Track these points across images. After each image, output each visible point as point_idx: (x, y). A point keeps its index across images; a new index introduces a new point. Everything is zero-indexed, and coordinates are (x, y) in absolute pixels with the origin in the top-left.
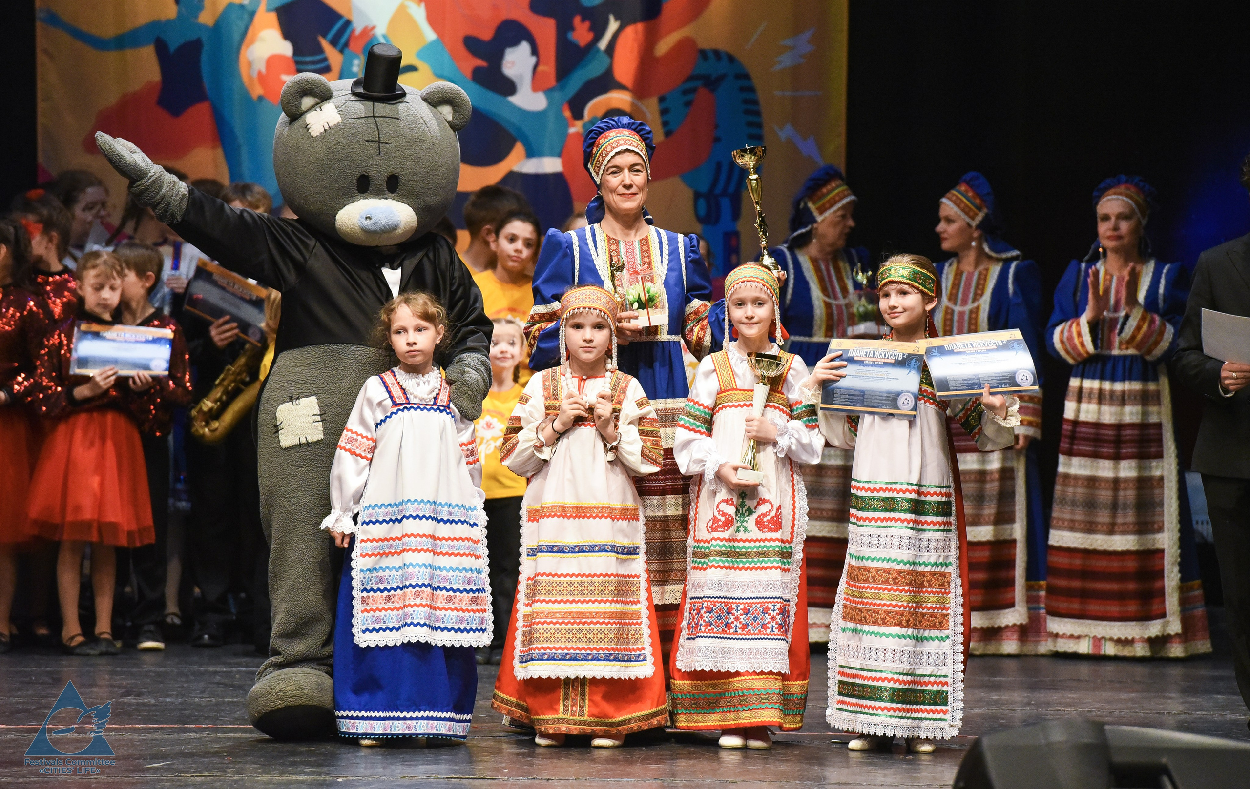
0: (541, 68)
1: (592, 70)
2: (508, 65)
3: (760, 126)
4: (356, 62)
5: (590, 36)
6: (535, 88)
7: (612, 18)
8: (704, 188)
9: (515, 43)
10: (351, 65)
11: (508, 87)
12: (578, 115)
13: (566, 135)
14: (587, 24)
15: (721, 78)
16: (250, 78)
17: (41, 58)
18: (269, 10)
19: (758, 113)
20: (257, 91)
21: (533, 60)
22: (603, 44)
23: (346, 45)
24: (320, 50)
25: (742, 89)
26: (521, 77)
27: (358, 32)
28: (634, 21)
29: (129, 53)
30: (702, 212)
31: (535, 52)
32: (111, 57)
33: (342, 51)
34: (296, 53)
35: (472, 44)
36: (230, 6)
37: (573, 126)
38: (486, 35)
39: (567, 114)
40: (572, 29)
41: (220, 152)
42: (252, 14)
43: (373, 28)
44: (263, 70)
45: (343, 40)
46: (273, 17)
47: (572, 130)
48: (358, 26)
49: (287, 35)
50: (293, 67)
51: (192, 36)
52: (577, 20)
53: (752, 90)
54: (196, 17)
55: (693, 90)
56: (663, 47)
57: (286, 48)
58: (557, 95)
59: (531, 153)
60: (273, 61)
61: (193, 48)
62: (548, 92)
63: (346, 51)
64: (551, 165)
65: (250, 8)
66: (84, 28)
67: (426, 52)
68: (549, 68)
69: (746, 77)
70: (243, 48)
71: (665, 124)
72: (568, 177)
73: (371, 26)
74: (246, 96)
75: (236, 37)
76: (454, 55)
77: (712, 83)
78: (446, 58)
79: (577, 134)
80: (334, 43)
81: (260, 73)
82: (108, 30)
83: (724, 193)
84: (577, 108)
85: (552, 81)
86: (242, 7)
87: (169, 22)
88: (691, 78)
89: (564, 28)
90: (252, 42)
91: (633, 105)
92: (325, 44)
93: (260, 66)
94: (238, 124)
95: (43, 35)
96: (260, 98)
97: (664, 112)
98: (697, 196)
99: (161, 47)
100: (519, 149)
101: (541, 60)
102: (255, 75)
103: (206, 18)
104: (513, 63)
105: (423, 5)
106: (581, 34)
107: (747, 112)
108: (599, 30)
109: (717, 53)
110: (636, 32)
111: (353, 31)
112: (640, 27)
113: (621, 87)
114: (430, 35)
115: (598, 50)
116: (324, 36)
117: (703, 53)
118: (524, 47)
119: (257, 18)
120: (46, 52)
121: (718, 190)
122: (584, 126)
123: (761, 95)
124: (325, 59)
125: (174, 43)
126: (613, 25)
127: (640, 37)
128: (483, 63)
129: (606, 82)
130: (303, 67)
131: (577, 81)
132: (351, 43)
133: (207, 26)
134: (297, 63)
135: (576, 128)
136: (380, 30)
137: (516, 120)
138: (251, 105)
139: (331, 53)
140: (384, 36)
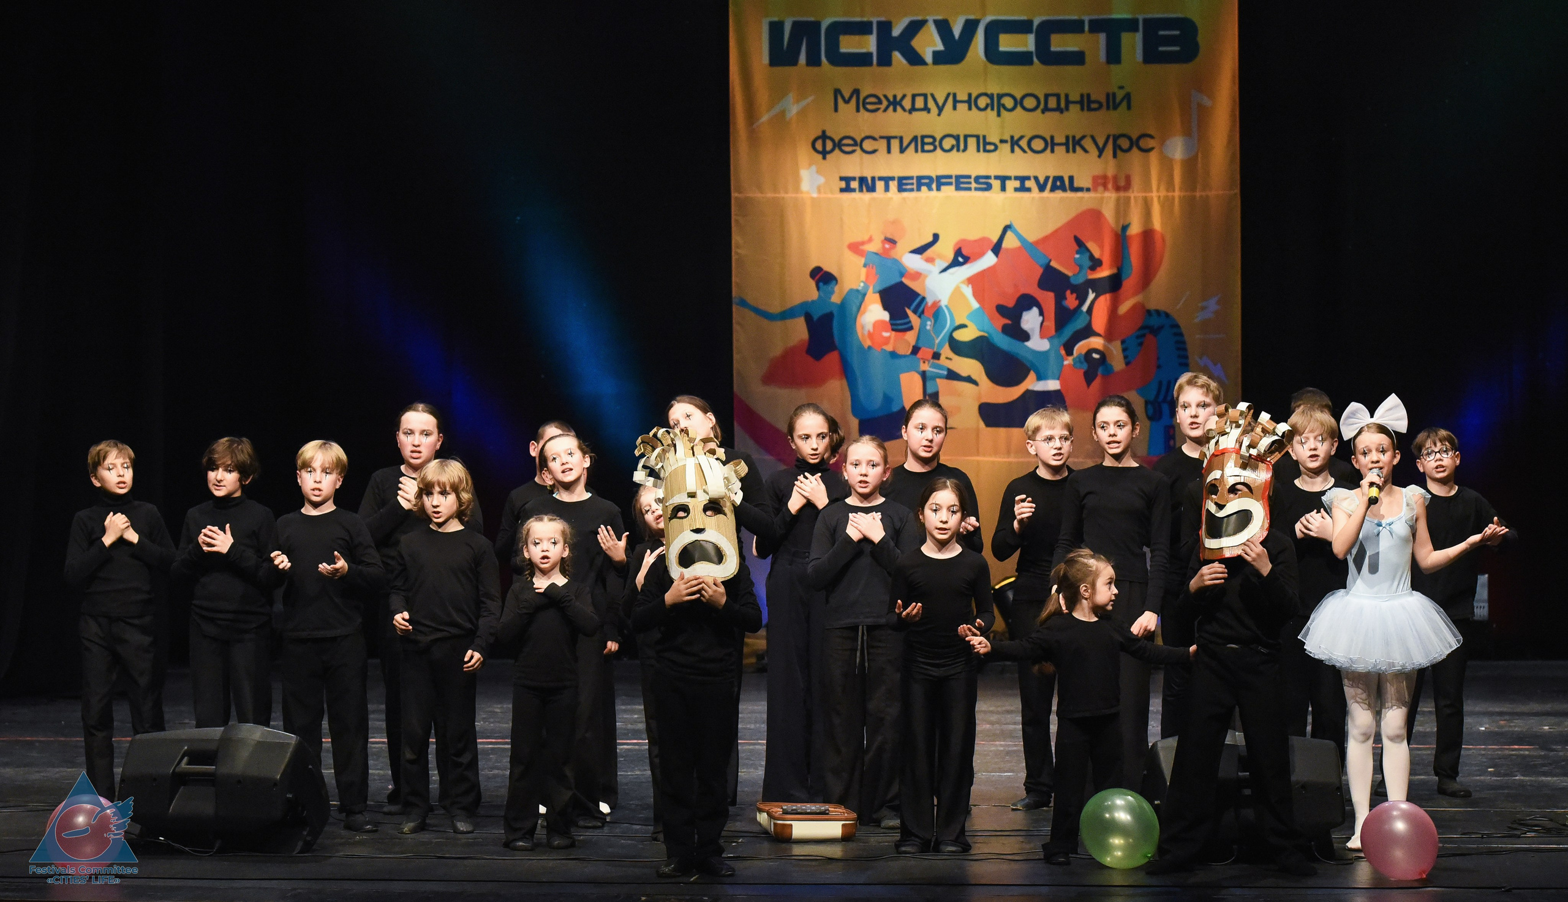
0: (1044, 324)
1: (1079, 324)
2: (1025, 322)
3: (1186, 357)
4: (929, 323)
5: (1077, 302)
6: (1042, 336)
7: (1090, 291)
8: (1152, 397)
9: (1029, 308)
10: (926, 325)
11: (1025, 336)
12: (1069, 353)
13: (1063, 365)
14: (1074, 295)
15: (1161, 328)
16: (863, 335)
17: (736, 327)
18: (874, 293)
19: (1185, 349)
20: (867, 343)
21: (1041, 318)
22: (1085, 308)
23: (923, 312)
24: (907, 316)
25: (1176, 334)
26: (1033, 330)
27: (930, 304)
28: (1104, 293)
29: (789, 322)
30: (1151, 412)
31: (1041, 313)
32: (779, 323)
33: (920, 317)
34: (892, 318)
35: (1001, 310)
36: (851, 290)
37: (1067, 359)
38: (1011, 304)
39: (1063, 352)
40: (1066, 299)
41: (845, 382)
42: (864, 295)
43: (940, 301)
44: (871, 330)
45: (921, 309)
46: (877, 296)
47: (1066, 363)
48: (930, 301)
49: (886, 307)
50: (890, 327)
51: (827, 311)
52: (1068, 292)
53: (1181, 335)
54: (830, 298)
55: (1144, 336)
56: (1124, 308)
57: (885, 316)
58: (1056, 341)
59: (1040, 377)
60: (878, 324)
61: (828, 318)
62: (1050, 339)
63: (922, 316)
64: (1053, 385)
65: (863, 292)
66: (762, 307)
67: (972, 316)
68: (1051, 324)
69: (1177, 326)
70: (859, 315)
71: (1125, 357)
72: (1062, 391)
73: (937, 301)
74: (861, 347)
75: (854, 309)
76: (991, 319)
77: (1155, 331)
78: (986, 319)
79: (1069, 365)
80: (915, 312)
81: (869, 332)
82: (775, 308)
83: (1164, 400)
84: (1069, 348)
85: (1053, 332)
86: (858, 291)
87: (813, 302)
88: (1143, 328)
89: (1060, 298)
90: (864, 312)
91: (1105, 346)
92: (909, 312)
93: (869, 327)
94: (855, 361)
95: (738, 313)
96: (869, 347)
97: (1124, 350)
98: (1147, 403)
99: (808, 318)
100: (1032, 375)
101: (1045, 320)
102: (866, 333)
103: (836, 299)
104: (1028, 321)
105: (970, 286)
106: (1071, 301)
107: (1178, 349)
108: (1082, 299)
109: (1158, 312)
110: (1106, 300)
111: (927, 303)
113: (1098, 335)
114: (975, 305)
115: (1082, 311)
116: (909, 308)
117: (1149, 312)
118: (1035, 310)
119: (866, 298)
120: (739, 323)
121: (1161, 397)
122: (1073, 360)
123: (1187, 338)
124: (910, 322)
125: (815, 317)
126: (1091, 296)
127: (1108, 302)
128: (1008, 322)
129: (1087, 332)
130: (895, 327)
131: (1068, 332)
132: (925, 311)
133: (836, 304)
134: (892, 324)
135: (1068, 361)
136: (944, 303)
137: (1030, 357)
138: (865, 352)
139: (913, 318)
140: (946, 306)
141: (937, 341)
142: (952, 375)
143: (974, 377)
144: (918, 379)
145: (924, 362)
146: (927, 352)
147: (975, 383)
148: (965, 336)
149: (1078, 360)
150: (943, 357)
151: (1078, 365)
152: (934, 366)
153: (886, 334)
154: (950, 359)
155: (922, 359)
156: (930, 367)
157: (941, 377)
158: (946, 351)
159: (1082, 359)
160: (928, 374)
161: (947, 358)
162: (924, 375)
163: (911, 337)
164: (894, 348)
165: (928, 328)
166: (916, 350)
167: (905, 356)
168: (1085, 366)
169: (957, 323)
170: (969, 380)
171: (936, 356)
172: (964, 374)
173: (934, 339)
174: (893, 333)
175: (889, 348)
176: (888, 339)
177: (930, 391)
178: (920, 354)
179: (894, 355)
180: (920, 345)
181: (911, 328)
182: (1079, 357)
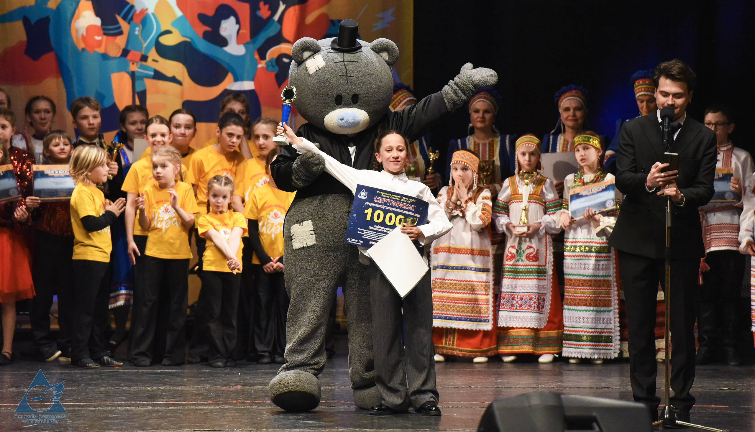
0: (241, 31)
1: (270, 32)
2: (223, 30)
4: (137, 29)
5: (269, 13)
6: (239, 43)
7: (281, 3)
9: (227, 17)
10: (135, 31)
11: (224, 42)
12: (263, 57)
13: (256, 68)
14: (267, 6)
16: (77, 38)
20: (81, 45)
21: (237, 27)
22: (276, 18)
23: (132, 19)
24: (117, 22)
26: (230, 36)
27: (138, 12)
28: (294, 4)
29: (8, 25)
31: (238, 22)
33: (129, 23)
34: (103, 24)
35: (202, 18)
37: (260, 63)
38: (210, 12)
39: (257, 57)
40: (259, 9)
41: (60, 80)
42: (78, 2)
43: (147, 9)
44: (85, 34)
45: (130, 16)
46: (90, 4)
47: (260, 66)
48: (138, 9)
49: (97, 14)
50: (102, 32)
51: (43, 15)
52: (261, 4)
54: (47, 4)
56: (310, 19)
57: (98, 22)
58: (251, 46)
59: (236, 79)
60: (90, 29)
61: (45, 22)
62: (246, 44)
63: (132, 22)
64: (248, 85)
67: (177, 23)
68: (246, 31)
70: (73, 21)
72: (256, 90)
73: (145, 9)
74: (75, 48)
75: (69, 15)
76: (193, 25)
78: (188, 25)
79: (263, 68)
80: (124, 18)
81: (83, 35)
84: (262, 53)
85: (248, 39)
87: (30, 7)
89: (254, 8)
90: (78, 18)
92: (119, 19)
93: (83, 31)
94: (70, 64)
96: (83, 50)
99: (26, 21)
100: (230, 77)
101: (242, 27)
102: (80, 37)
103: (52, 5)
104: (226, 28)
106: (264, 12)
108: (274, 10)
110: (295, 11)
111: (135, 11)
112: (297, 7)
113: (287, 41)
114: (179, 13)
115: (274, 21)
116: (119, 15)
117: (333, 22)
118: (232, 19)
119: (81, 5)
122: (266, 63)
124: (120, 27)
125: (33, 21)
126: (282, 7)
127: (297, 12)
128: (208, 29)
129: (278, 39)
130: (107, 32)
131: (262, 38)
132: (134, 18)
133: (52, 10)
134: (104, 29)
135: (262, 65)
136: (150, 11)
137: (227, 60)
138: (78, 54)
139: (124, 25)
140: (153, 14)
141: (145, 45)
142: (158, 76)
143: (178, 77)
144: (127, 79)
145: (133, 64)
146: (134, 54)
147: (179, 83)
148: (168, 41)
149: (270, 64)
150: (150, 60)
151: (270, 67)
152: (142, 67)
153: (98, 38)
154: (157, 61)
155: (131, 60)
156: (139, 68)
157: (148, 77)
158: (153, 54)
159: (274, 64)
160: (136, 74)
161: (154, 60)
162: (133, 75)
163: (121, 41)
164: (106, 49)
165: (137, 33)
166: (125, 53)
167: (114, 58)
168: (277, 69)
169: (163, 29)
170: (173, 80)
171: (144, 58)
172: (169, 74)
173: (142, 45)
174: (105, 37)
175: (101, 50)
176: (101, 41)
177: (138, 89)
178: (130, 56)
179: (105, 57)
180: (129, 48)
181: (121, 33)
182: (270, 61)
